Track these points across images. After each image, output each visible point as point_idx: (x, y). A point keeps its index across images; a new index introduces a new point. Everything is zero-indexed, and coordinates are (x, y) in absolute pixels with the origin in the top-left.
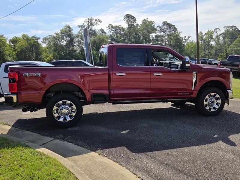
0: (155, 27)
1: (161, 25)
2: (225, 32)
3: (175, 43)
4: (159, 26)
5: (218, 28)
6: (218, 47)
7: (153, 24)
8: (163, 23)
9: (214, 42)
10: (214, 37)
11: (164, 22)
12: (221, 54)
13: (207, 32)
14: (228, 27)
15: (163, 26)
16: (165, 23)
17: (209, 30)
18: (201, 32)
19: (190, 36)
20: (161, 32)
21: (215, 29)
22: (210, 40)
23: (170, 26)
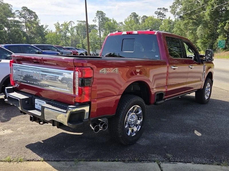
0: (13, 12)
1: (20, 10)
2: (77, 25)
3: (37, 31)
4: (18, 11)
5: (72, 21)
6: (74, 39)
7: (10, 7)
8: (22, 8)
9: (70, 33)
10: (69, 29)
11: (24, 7)
12: (78, 45)
13: (63, 24)
14: (80, 21)
15: (22, 11)
16: (25, 9)
17: (66, 22)
18: (58, 23)
19: (48, 26)
20: (20, 18)
21: (70, 22)
22: (66, 31)
23: (30, 12)
